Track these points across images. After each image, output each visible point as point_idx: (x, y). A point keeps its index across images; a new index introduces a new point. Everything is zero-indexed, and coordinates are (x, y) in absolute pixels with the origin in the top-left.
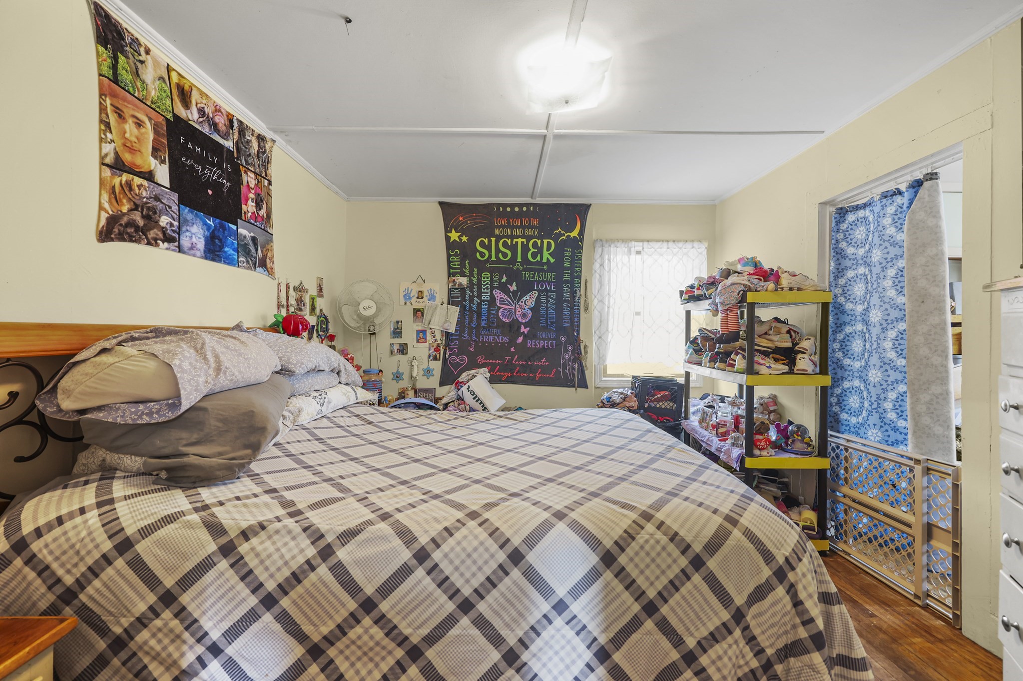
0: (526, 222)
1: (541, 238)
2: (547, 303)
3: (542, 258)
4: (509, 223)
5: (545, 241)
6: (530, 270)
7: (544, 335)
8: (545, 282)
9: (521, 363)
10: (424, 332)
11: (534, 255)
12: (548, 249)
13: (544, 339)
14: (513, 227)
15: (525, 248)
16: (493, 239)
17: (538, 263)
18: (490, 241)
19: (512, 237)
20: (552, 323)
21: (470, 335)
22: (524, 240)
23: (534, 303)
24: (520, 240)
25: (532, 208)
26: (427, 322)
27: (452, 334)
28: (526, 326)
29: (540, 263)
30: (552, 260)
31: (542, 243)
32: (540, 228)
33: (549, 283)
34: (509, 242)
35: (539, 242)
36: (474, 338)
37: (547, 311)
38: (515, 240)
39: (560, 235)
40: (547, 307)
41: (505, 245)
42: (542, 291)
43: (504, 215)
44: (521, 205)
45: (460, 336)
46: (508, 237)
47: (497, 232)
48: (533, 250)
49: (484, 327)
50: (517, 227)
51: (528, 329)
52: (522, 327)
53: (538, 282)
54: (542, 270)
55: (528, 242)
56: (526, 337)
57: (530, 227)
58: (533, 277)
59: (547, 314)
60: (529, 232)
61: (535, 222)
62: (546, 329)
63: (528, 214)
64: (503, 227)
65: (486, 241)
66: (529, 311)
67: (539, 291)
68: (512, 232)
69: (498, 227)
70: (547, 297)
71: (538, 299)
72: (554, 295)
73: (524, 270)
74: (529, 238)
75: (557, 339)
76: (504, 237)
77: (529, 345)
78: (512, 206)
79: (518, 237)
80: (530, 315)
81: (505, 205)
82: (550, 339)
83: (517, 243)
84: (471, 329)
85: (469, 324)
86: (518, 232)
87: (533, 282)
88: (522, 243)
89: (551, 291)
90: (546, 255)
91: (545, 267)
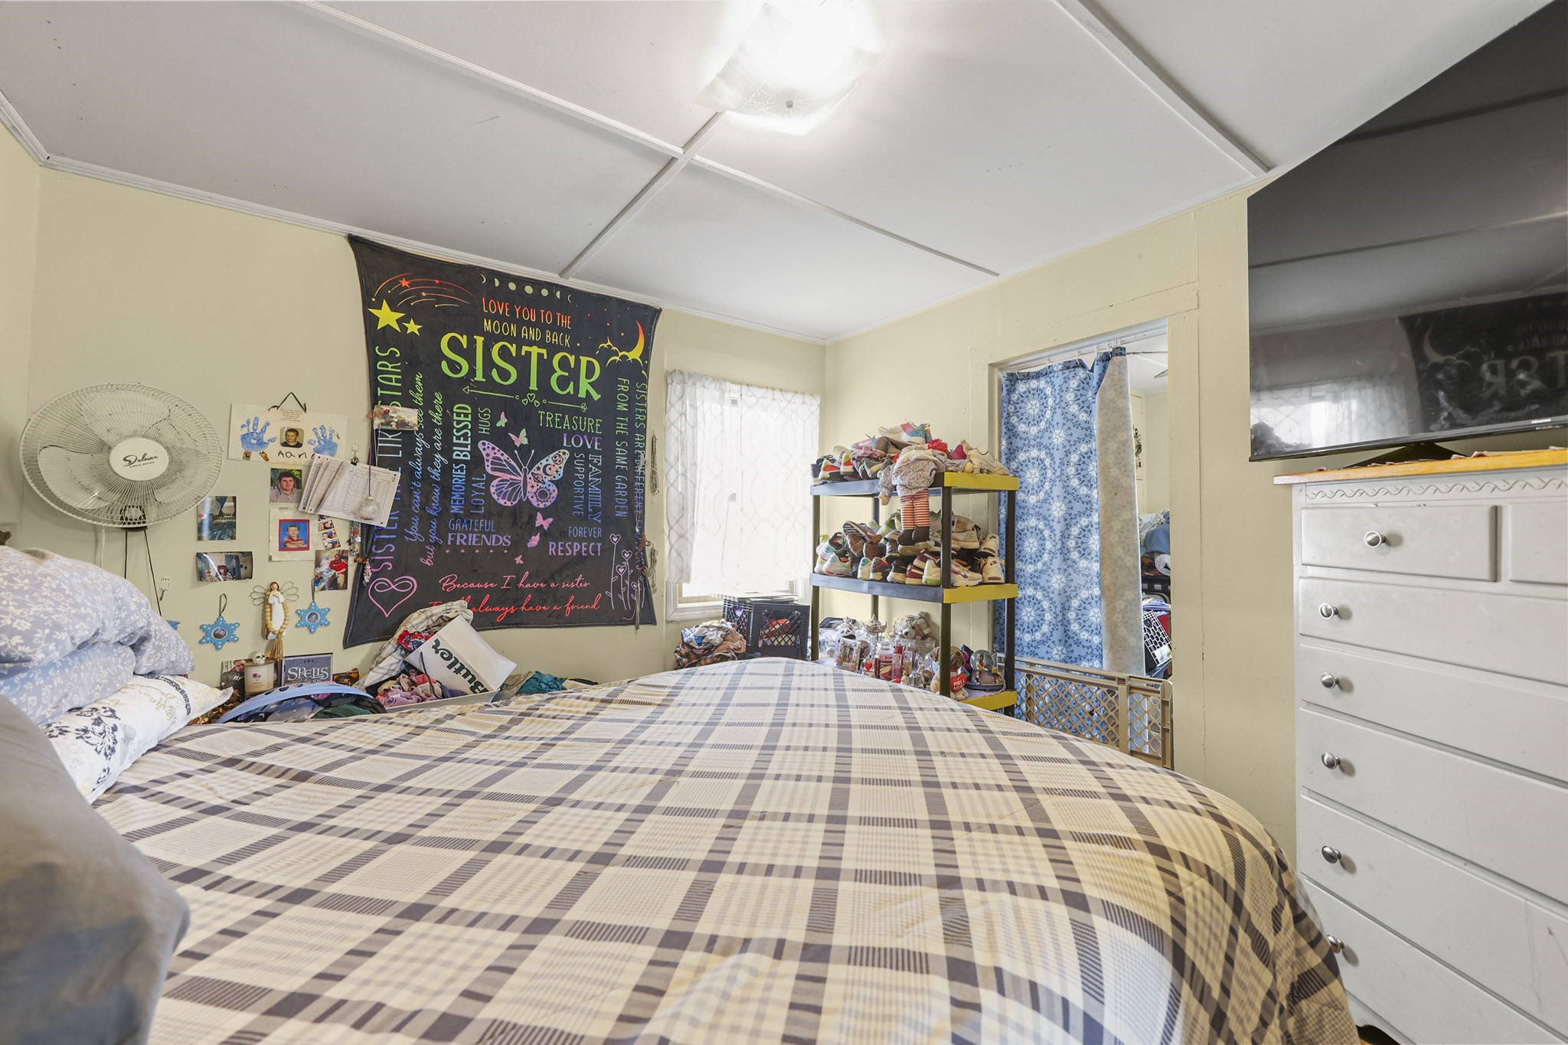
0: (547, 318)
1: (577, 353)
2: (586, 474)
3: (577, 389)
4: (512, 312)
5: (584, 360)
6: (555, 410)
7: (580, 532)
8: (582, 434)
9: (535, 585)
10: (302, 524)
11: (563, 382)
12: (589, 375)
13: (580, 540)
14: (520, 323)
15: (545, 368)
16: (480, 340)
17: (570, 398)
18: (472, 343)
19: (520, 342)
20: (595, 510)
21: (424, 532)
22: (544, 351)
23: (561, 471)
24: (535, 350)
25: (558, 294)
26: (314, 501)
27: (379, 530)
28: (546, 513)
29: (574, 398)
30: (596, 396)
31: (578, 362)
32: (575, 333)
33: (591, 436)
34: (513, 349)
35: (572, 359)
36: (433, 537)
37: (586, 487)
38: (525, 349)
39: (610, 353)
40: (586, 480)
41: (504, 353)
42: (578, 451)
43: (502, 294)
44: (537, 284)
45: (400, 533)
46: (510, 339)
47: (488, 326)
48: (559, 372)
49: (456, 516)
50: (529, 324)
51: (551, 520)
52: (539, 516)
53: (571, 433)
54: (578, 412)
55: (551, 355)
56: (546, 535)
57: (555, 328)
58: (561, 423)
59: (586, 493)
60: (553, 338)
61: (565, 322)
62: (584, 520)
63: (549, 303)
64: (502, 318)
65: (464, 340)
66: (553, 487)
67: (572, 450)
68: (519, 332)
69: (492, 318)
70: (587, 462)
71: (569, 465)
72: (598, 460)
73: (543, 407)
74: (553, 349)
75: (604, 539)
76: (501, 338)
77: (552, 550)
78: (521, 281)
79: (531, 343)
80: (555, 494)
81: (506, 278)
82: (592, 539)
83: (529, 354)
84: (425, 519)
85: (422, 508)
86: (532, 334)
87: (560, 432)
88: (540, 355)
89: (592, 451)
90: (585, 386)
91: (583, 407)
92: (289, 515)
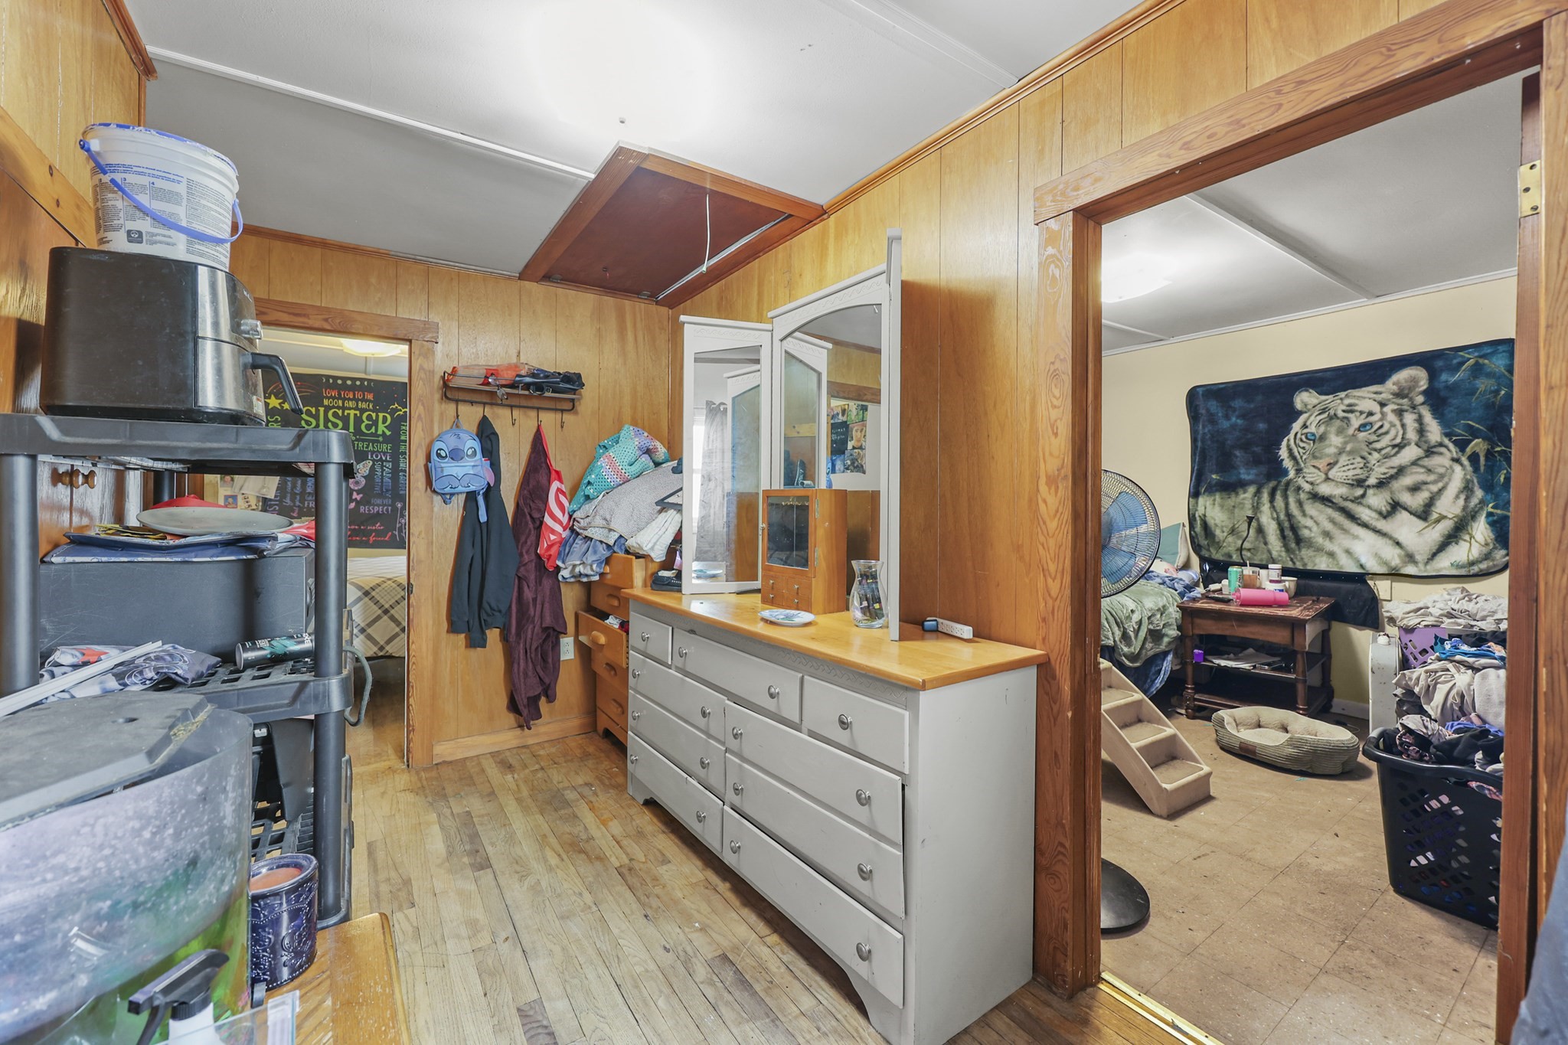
0: (359, 395)
1: (377, 412)
2: (382, 472)
3: (376, 430)
4: (340, 394)
5: (381, 415)
6: (363, 441)
7: (379, 501)
8: (380, 452)
9: (353, 527)
10: (234, 497)
11: (368, 427)
12: (384, 422)
13: (378, 505)
14: (344, 400)
15: (358, 421)
16: (322, 409)
17: (372, 435)
18: (318, 411)
19: (344, 408)
20: (387, 491)
21: (293, 500)
22: (358, 412)
23: (367, 472)
24: (352, 412)
25: (366, 383)
26: (238, 487)
27: (271, 500)
28: (358, 492)
29: (375, 435)
30: (388, 433)
31: (377, 416)
32: (376, 402)
33: (385, 453)
34: (340, 412)
35: (374, 415)
36: (298, 503)
37: (382, 479)
38: (346, 412)
39: (397, 410)
40: (382, 475)
41: (335, 415)
42: (377, 461)
43: (334, 386)
44: (354, 380)
45: (281, 501)
46: (338, 408)
47: (326, 402)
48: (366, 422)
49: (309, 493)
50: (349, 399)
51: (361, 495)
52: (355, 493)
53: (373, 452)
54: (378, 441)
55: (361, 414)
56: (358, 503)
57: (363, 400)
58: (367, 447)
59: (382, 482)
60: (364, 405)
61: (370, 397)
62: (381, 495)
63: (361, 388)
64: (334, 398)
65: (313, 410)
66: (363, 479)
67: (373, 461)
68: (343, 404)
69: (329, 398)
70: (382, 466)
71: (372, 469)
72: (390, 465)
73: (357, 440)
74: (363, 411)
75: (393, 505)
76: (334, 407)
77: (362, 510)
78: (344, 379)
79: (350, 409)
80: (364, 483)
81: (335, 378)
82: (385, 505)
83: (349, 414)
84: (293, 496)
85: (292, 490)
86: (351, 404)
87: (367, 452)
88: (355, 415)
89: (386, 461)
90: (381, 428)
91: (381, 439)
92: (229, 493)
